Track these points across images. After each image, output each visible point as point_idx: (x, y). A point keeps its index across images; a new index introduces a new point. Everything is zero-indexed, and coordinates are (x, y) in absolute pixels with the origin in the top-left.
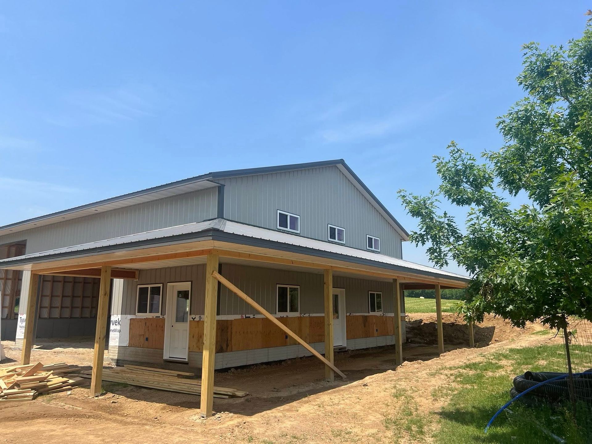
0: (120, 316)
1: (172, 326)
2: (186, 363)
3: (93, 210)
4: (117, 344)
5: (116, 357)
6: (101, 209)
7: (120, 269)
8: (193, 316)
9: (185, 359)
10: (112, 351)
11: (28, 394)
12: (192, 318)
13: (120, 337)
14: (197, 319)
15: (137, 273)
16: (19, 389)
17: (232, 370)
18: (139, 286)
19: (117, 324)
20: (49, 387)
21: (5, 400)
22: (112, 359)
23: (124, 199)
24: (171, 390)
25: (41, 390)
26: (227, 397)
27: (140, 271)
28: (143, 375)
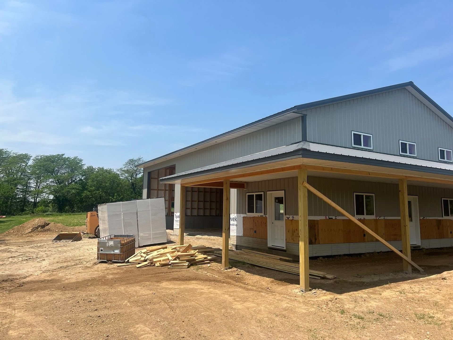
0: (236, 215)
1: (273, 223)
2: (285, 251)
3: (213, 142)
4: (235, 234)
5: (235, 244)
6: (219, 140)
7: (234, 182)
8: (288, 216)
9: (284, 247)
10: (232, 239)
11: (185, 264)
12: (287, 217)
13: (237, 229)
14: (291, 218)
15: (245, 185)
16: (179, 261)
17: (321, 258)
18: (247, 194)
19: (234, 220)
20: (197, 260)
21: (172, 267)
22: (233, 245)
23: (234, 132)
24: (276, 269)
25: (192, 262)
26: (319, 278)
27: (247, 183)
28: (255, 257)
